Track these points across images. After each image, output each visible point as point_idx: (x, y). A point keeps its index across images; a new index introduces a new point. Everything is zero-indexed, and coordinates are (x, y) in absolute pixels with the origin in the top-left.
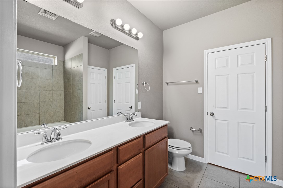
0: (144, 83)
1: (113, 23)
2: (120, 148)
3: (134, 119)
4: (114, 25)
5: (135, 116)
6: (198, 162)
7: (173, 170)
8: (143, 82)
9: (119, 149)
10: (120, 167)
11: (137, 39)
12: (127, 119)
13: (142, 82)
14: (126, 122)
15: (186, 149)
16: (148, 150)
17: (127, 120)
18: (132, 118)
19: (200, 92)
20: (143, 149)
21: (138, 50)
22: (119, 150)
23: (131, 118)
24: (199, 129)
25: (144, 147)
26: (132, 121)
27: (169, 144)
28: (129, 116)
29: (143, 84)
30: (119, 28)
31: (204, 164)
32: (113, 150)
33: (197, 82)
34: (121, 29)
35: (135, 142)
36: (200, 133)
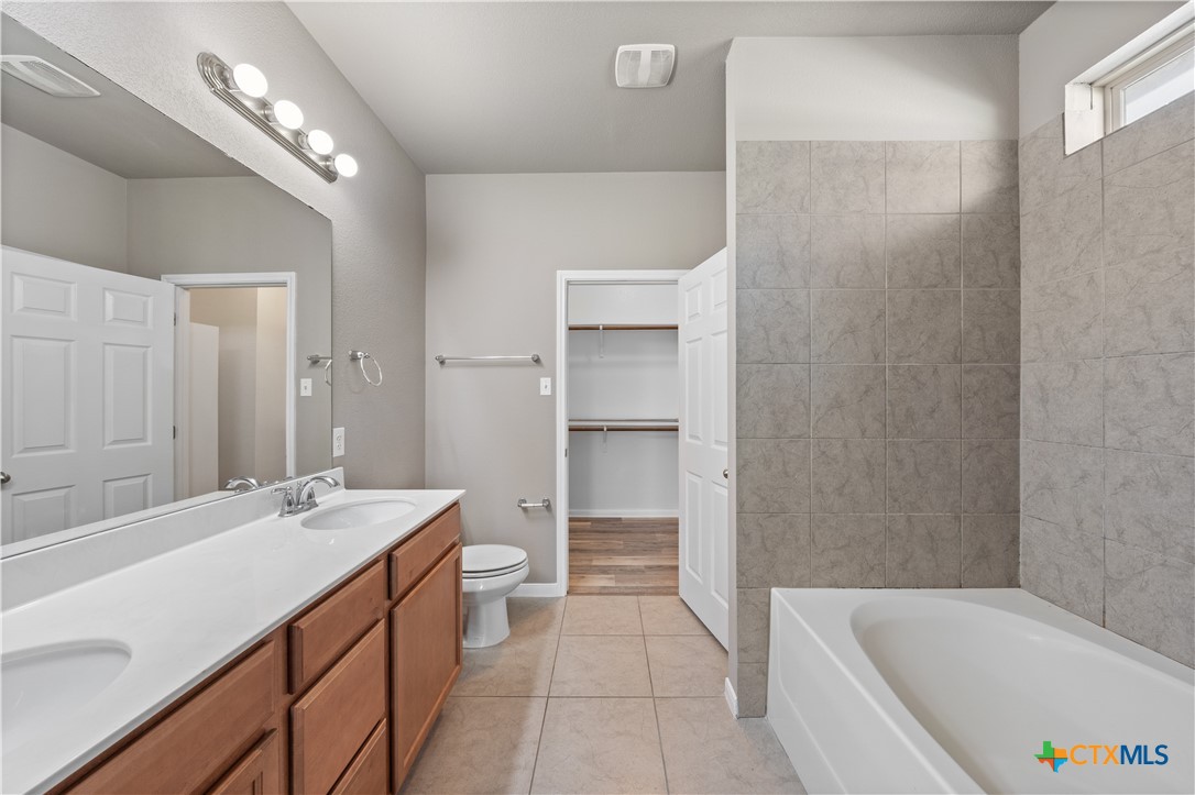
0: (359, 354)
1: (217, 74)
2: (303, 623)
3: (318, 501)
4: (220, 85)
5: (330, 485)
6: (540, 599)
7: (471, 651)
8: (355, 352)
9: (298, 628)
10: (304, 704)
11: (330, 176)
12: (290, 504)
13: (350, 353)
14: (281, 515)
15: (512, 568)
16: (404, 602)
17: (287, 508)
18: (310, 496)
19: (545, 391)
20: (387, 604)
21: (333, 222)
22: (296, 634)
23: (304, 496)
24: (544, 501)
25: (389, 597)
26: (309, 509)
27: (464, 569)
28: (295, 488)
29: (354, 358)
30: (246, 108)
31: (558, 599)
32: (273, 643)
33: (537, 361)
34: (259, 113)
35: (359, 584)
36: (546, 513)
